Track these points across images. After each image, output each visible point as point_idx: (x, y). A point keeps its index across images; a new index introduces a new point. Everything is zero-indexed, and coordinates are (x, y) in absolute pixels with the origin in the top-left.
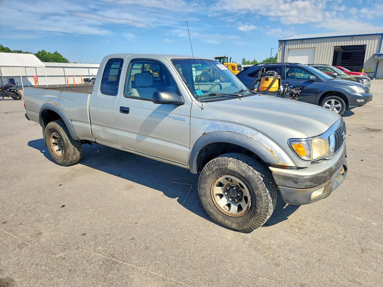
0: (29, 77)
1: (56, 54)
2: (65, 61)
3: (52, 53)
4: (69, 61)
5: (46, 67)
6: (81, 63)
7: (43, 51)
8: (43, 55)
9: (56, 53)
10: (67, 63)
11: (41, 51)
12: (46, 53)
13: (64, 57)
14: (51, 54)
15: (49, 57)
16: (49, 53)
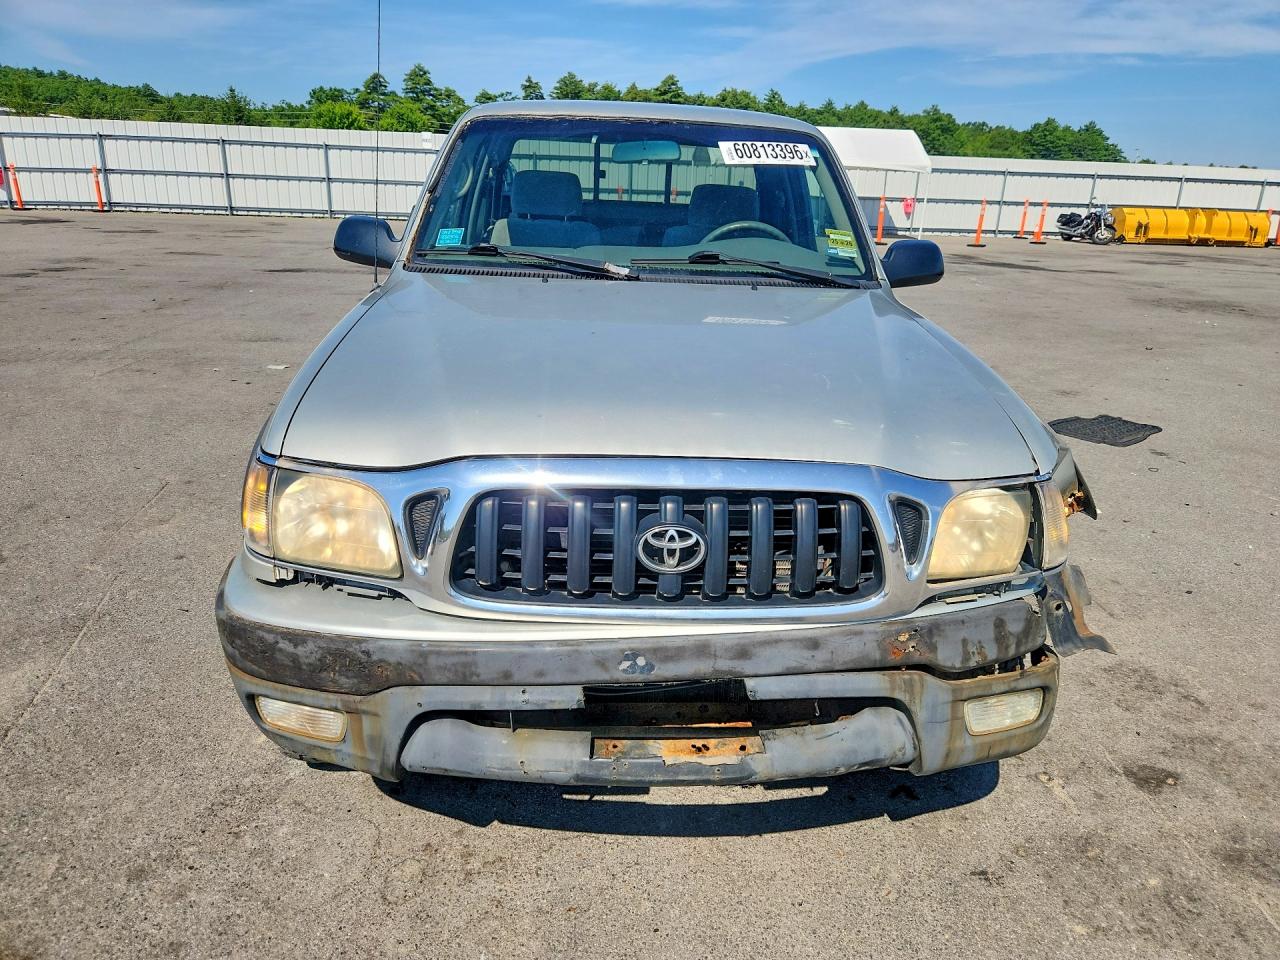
0: (892, 200)
1: (1087, 130)
2: (1114, 155)
3: (1076, 130)
4: (1123, 155)
5: (934, 170)
6: (1170, 163)
7: (1050, 122)
8: (1045, 135)
9: (1090, 129)
10: (1116, 161)
11: (1042, 121)
12: (1056, 129)
13: (1110, 142)
14: (1073, 133)
15: (1062, 141)
16: (1067, 129)
